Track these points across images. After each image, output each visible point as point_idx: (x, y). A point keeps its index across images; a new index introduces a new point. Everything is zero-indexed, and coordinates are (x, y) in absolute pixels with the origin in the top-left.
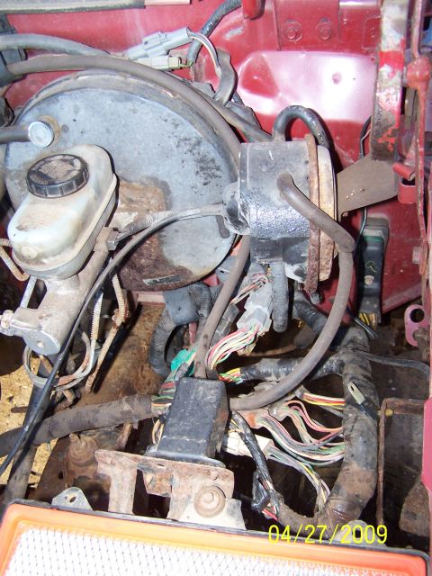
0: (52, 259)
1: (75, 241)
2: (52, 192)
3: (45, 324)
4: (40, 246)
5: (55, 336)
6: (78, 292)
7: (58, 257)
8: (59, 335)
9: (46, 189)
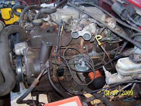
0: (121, 70)
1: (127, 71)
2: (132, 60)
3: (110, 78)
4: (121, 66)
5: (110, 82)
6: (121, 79)
7: (122, 70)
8: (111, 82)
9: (131, 58)
